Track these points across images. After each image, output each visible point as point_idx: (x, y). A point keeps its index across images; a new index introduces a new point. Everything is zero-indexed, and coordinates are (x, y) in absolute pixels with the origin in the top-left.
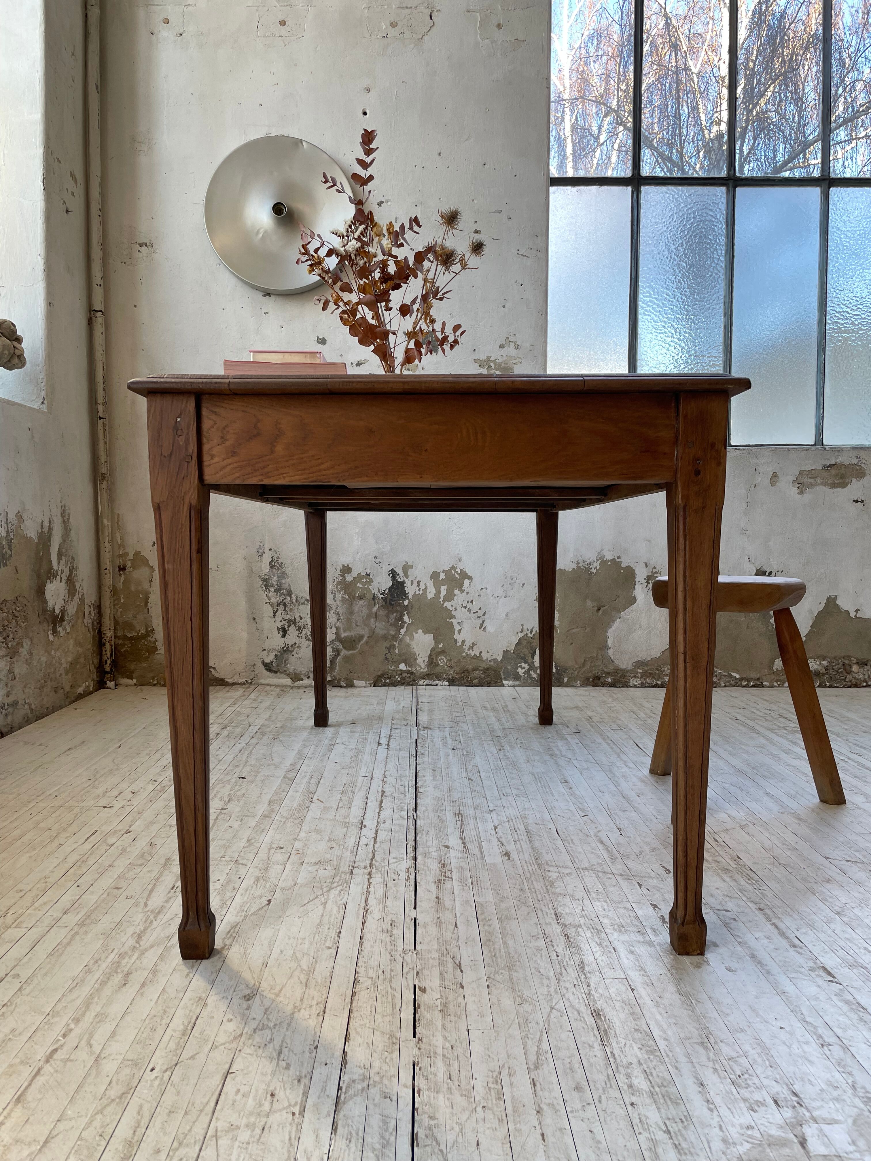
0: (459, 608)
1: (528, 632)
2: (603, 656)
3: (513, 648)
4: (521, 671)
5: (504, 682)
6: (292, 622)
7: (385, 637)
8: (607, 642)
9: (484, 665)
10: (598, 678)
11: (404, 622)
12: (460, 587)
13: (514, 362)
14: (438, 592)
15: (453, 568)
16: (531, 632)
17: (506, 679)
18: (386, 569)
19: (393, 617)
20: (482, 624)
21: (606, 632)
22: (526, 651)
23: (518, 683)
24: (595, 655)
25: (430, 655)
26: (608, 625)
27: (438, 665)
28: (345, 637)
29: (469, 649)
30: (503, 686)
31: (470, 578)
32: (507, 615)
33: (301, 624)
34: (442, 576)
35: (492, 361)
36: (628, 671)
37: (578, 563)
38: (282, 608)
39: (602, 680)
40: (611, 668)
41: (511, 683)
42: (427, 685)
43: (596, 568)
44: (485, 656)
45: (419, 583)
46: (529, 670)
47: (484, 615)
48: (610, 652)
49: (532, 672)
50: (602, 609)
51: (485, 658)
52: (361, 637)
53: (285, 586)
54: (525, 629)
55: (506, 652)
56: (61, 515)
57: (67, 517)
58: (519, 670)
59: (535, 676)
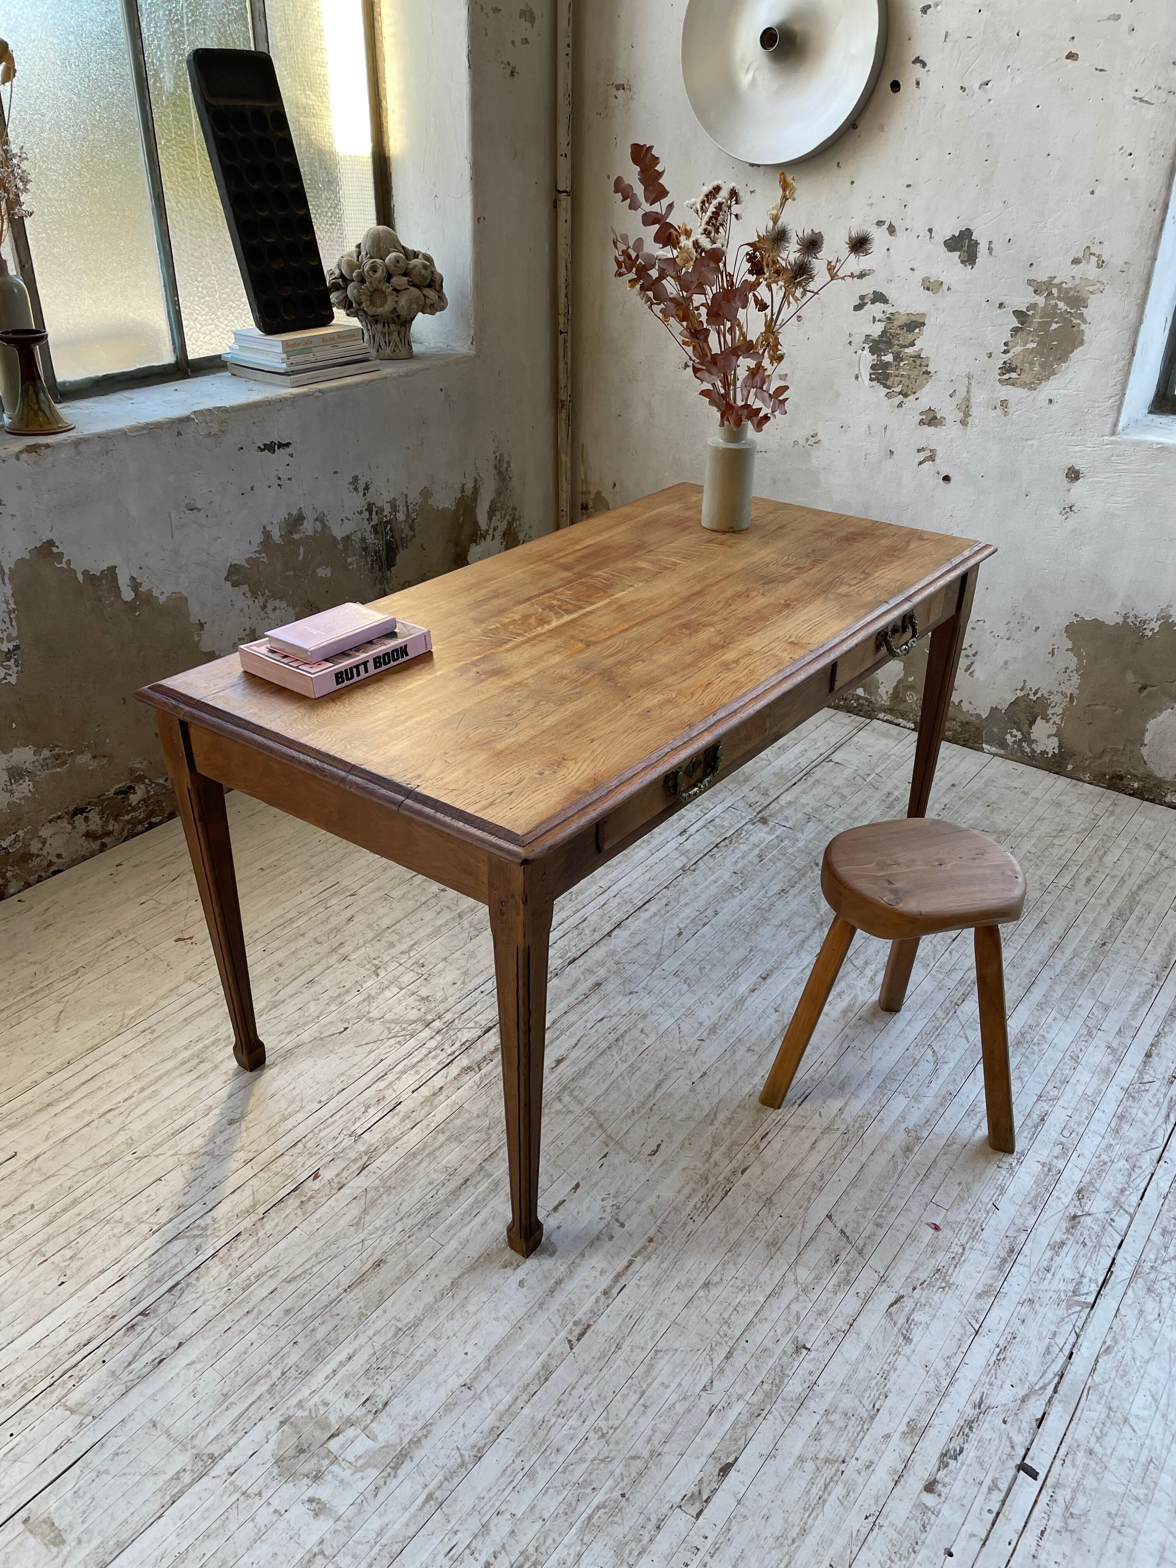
1: (1031, 693)
2: (1132, 752)
3: (1006, 707)
4: (1010, 739)
5: (984, 746)
8: (1143, 735)
9: (961, 718)
10: (1121, 778)
13: (1091, 289)
16: (1035, 694)
17: (987, 743)
20: (970, 666)
21: (1146, 721)
22: (1022, 716)
23: (1002, 752)
24: (1121, 748)
25: (896, 688)
26: (1151, 713)
27: (907, 700)
30: (982, 750)
32: (1006, 663)
35: (1056, 285)
36: (1166, 782)
37: (1126, 617)
39: (1125, 782)
40: (1140, 771)
41: (993, 750)
42: (889, 721)
43: (1153, 629)
44: (965, 707)
46: (1021, 741)
47: (974, 655)
48: (1145, 751)
49: (1024, 744)
50: (1148, 689)
51: (965, 710)
54: (1028, 686)
55: (994, 710)
56: (495, 467)
57: (505, 465)
58: (1008, 737)
59: (1028, 750)
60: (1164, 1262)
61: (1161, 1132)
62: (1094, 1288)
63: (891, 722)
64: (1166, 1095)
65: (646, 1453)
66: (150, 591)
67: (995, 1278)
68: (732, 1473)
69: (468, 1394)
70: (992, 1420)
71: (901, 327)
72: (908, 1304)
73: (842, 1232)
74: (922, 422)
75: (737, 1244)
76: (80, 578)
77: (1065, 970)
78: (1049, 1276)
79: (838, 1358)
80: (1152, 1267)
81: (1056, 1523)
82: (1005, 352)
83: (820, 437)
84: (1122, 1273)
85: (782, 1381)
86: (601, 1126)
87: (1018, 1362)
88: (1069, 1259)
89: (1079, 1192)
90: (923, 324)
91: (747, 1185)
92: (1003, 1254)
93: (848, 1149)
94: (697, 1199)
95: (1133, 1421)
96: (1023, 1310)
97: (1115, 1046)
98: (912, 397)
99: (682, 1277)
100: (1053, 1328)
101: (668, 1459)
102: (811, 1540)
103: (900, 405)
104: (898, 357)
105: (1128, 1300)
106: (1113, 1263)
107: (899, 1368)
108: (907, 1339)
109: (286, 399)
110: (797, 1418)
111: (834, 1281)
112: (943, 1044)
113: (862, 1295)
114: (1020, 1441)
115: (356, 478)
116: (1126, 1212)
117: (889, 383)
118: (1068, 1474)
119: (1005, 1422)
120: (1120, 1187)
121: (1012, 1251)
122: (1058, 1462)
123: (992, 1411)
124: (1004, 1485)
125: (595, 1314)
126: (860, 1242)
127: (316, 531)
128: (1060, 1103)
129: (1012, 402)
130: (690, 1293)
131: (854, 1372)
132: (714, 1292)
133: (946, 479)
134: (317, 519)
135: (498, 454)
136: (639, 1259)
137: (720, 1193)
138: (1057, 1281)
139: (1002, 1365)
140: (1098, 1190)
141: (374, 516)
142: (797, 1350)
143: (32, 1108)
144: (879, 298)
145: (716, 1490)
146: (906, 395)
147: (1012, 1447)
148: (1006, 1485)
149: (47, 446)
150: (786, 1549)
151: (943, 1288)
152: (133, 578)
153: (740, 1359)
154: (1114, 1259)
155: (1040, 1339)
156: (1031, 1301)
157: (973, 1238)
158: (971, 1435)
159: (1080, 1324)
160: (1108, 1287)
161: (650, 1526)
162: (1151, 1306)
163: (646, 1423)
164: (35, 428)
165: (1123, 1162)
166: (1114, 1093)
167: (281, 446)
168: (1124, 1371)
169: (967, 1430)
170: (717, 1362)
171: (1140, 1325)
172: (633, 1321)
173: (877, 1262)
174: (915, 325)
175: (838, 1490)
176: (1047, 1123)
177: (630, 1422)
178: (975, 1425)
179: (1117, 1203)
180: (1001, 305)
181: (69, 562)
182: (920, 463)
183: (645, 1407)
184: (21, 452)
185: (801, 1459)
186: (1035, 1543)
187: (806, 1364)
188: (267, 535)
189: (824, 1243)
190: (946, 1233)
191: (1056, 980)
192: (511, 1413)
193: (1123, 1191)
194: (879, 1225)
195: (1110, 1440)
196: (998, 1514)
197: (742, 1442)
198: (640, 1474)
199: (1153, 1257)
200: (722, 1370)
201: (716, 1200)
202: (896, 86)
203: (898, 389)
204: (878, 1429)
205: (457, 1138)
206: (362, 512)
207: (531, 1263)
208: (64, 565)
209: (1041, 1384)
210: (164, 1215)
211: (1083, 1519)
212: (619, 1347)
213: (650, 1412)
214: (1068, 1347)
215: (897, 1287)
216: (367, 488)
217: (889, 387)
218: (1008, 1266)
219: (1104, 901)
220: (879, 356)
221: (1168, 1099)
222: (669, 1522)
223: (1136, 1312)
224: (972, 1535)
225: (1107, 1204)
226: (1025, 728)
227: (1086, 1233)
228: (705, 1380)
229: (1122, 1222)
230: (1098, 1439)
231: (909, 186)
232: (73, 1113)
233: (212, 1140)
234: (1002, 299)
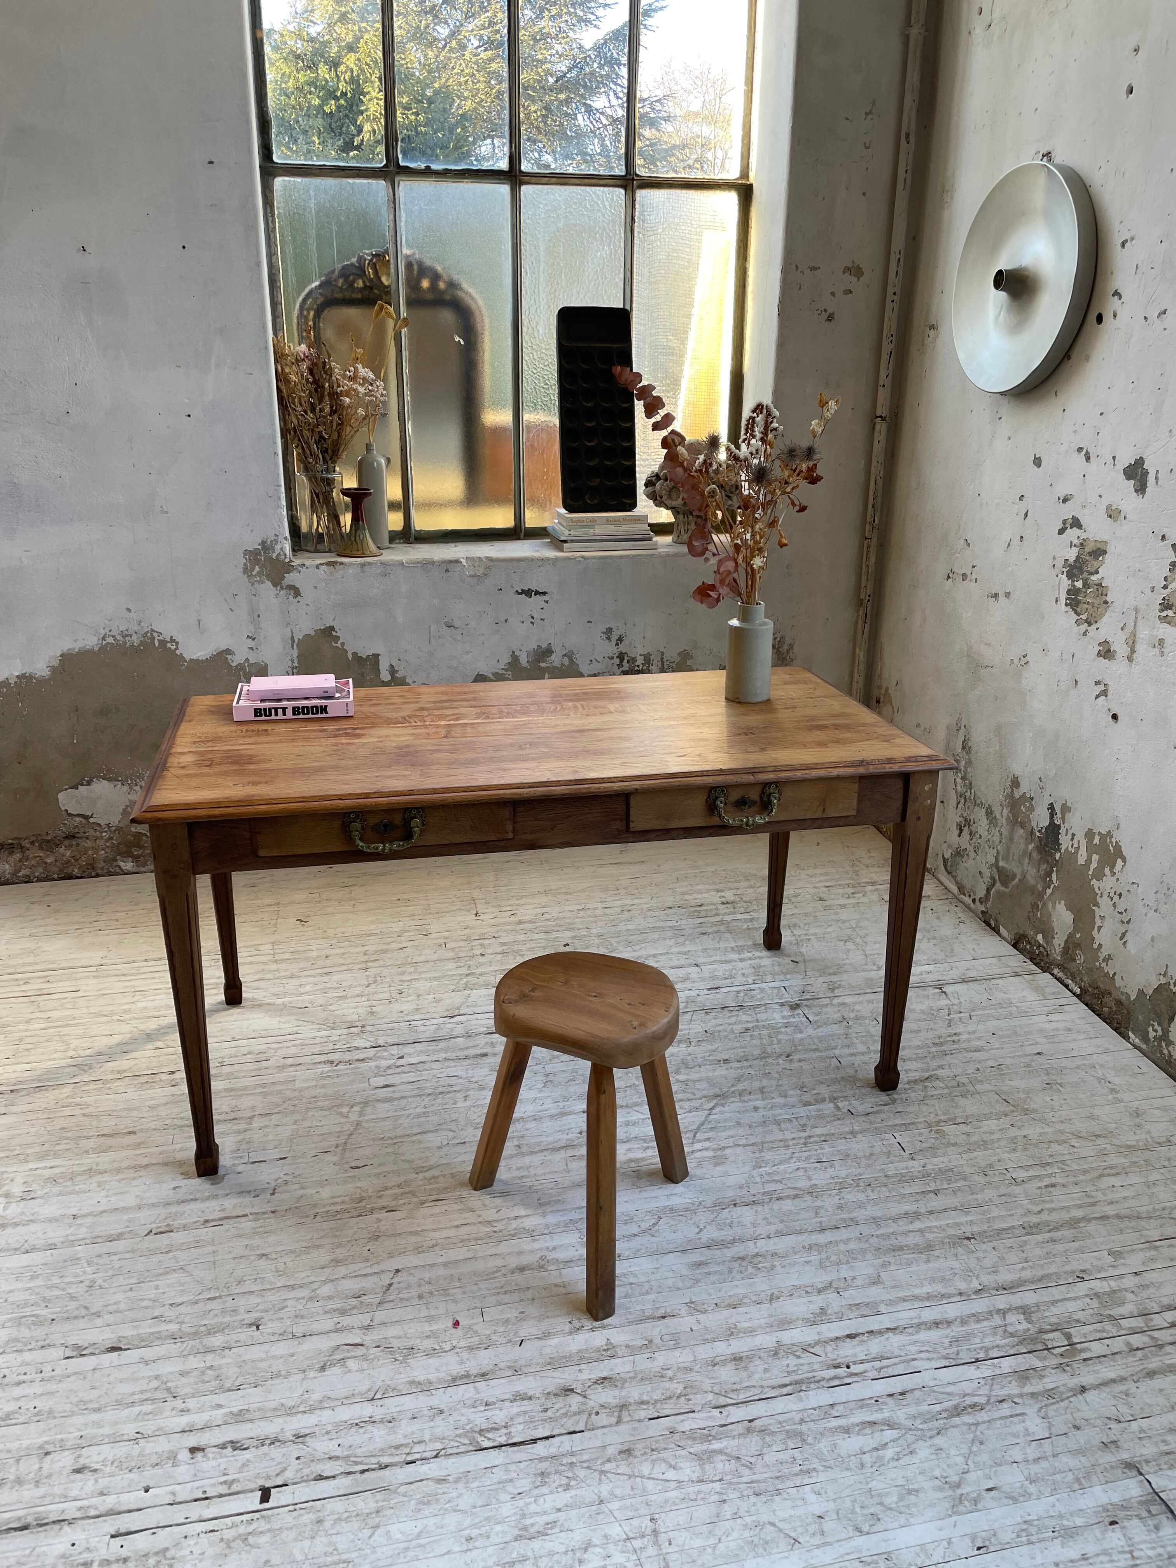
0: (1105, 896)
3: (1151, 992)
4: (1151, 1033)
5: (1130, 1035)
6: (968, 822)
7: (1032, 889)
9: (1115, 995)
11: (1051, 880)
12: (1112, 867)
14: (1089, 861)
15: (1109, 834)
17: (1133, 1032)
18: (1048, 801)
19: (1044, 866)
20: (1124, 935)
22: (1164, 1008)
23: (1144, 1047)
25: (1066, 942)
27: (1075, 960)
28: (1003, 868)
29: (1103, 960)
30: (1126, 1038)
31: (1124, 860)
32: (1152, 939)
33: (973, 829)
34: (1097, 840)
38: (963, 801)
41: (1137, 1042)
42: (1058, 979)
44: (1118, 982)
45: (1073, 835)
46: (1161, 1038)
47: (1128, 922)
49: (1163, 1044)
51: (1118, 985)
52: (1014, 876)
53: (969, 776)
54: (1169, 974)
55: (1141, 992)
56: (774, 647)
57: (786, 647)
58: (1150, 1029)
59: (1166, 1052)
60: (588, 1468)
61: (757, 1391)
62: (503, 1440)
63: (1062, 982)
64: (813, 1371)
65: (93, 1310)
66: (404, 678)
67: (440, 1381)
68: (115, 1354)
69: (70, 1220)
70: (295, 1450)
71: (1090, 554)
72: (360, 1351)
73: (391, 1285)
74: (1099, 654)
75: (318, 1247)
76: (350, 657)
77: (885, 1237)
78: (482, 1408)
79: (266, 1347)
80: (572, 1463)
81: (229, 1534)
82: (1165, 587)
83: (1028, 658)
84: (540, 1449)
85: (215, 1333)
86: (351, 1134)
87: (368, 1436)
88: (516, 1410)
89: (605, 1378)
90: (1105, 552)
91: (379, 1220)
92: (474, 1371)
93: (480, 1242)
94: (338, 1208)
95: (380, 1531)
96: (426, 1412)
97: (829, 1311)
98: (1094, 626)
99: (256, 1241)
100: (427, 1437)
101: (99, 1322)
102: (95, 1417)
103: (1085, 634)
104: (1086, 585)
105: (513, 1467)
106: (547, 1438)
107: (291, 1379)
108: (323, 1369)
109: (548, 559)
110: (191, 1357)
111: (338, 1306)
112: (672, 1222)
113: (339, 1326)
114: (289, 1475)
115: (609, 630)
116: (620, 1417)
117: (1079, 610)
118: (285, 1518)
119: (298, 1458)
120: (645, 1398)
121: (483, 1375)
122: (291, 1508)
123: (301, 1446)
124: (235, 1488)
125: (185, 1227)
126: (392, 1298)
127: (562, 664)
128: (701, 1317)
129: (1168, 641)
130: (247, 1253)
131: (262, 1360)
132: (263, 1262)
133: (1115, 717)
134: (565, 655)
135: (778, 636)
136: (251, 1217)
137: (356, 1213)
138: (482, 1414)
139: (353, 1430)
140: (622, 1388)
141: (625, 663)
142: (250, 1325)
143: (116, 972)
144: (1076, 523)
145: (94, 1354)
146: (1090, 624)
147: (277, 1475)
148: (239, 1489)
149: (341, 563)
150: (75, 1409)
151: (396, 1360)
152: (392, 666)
153: (214, 1305)
154: (553, 1437)
155: (405, 1436)
156: (441, 1412)
157: (470, 1348)
158: (266, 1447)
159: (450, 1451)
160: (516, 1448)
161: (40, 1344)
162: (524, 1484)
163: (119, 1296)
164: (347, 552)
165: (681, 1386)
166: (768, 1340)
167: (537, 593)
168: (429, 1501)
169: (268, 1442)
170: (201, 1297)
171: (496, 1486)
172: (198, 1244)
173: (380, 1316)
174: (1099, 552)
175: (148, 1407)
176: (663, 1321)
177: (111, 1291)
178: (277, 1444)
179: (623, 1407)
180: (1163, 537)
181: (343, 644)
182: (1097, 697)
183: (131, 1289)
184: (322, 564)
185: (157, 1377)
186: (199, 1531)
187: (244, 1335)
188: (515, 658)
189: (367, 1283)
190: (459, 1332)
191: (860, 1238)
192: (72, 1243)
193: (642, 1403)
194: (420, 1297)
195: (345, 1527)
196: (207, 1498)
197: (143, 1344)
198: (76, 1317)
199: (585, 1457)
200: (196, 1303)
201: (348, 1215)
202: (1100, 319)
203: (1084, 617)
204: (221, 1398)
205: (265, 1094)
206: (612, 658)
207: (199, 1180)
208: (339, 645)
209: (359, 1460)
210: (88, 1052)
211: (248, 1548)
212: (167, 1252)
213: (129, 1294)
214: (418, 1456)
215: (368, 1338)
216: (620, 639)
217: (1078, 614)
218: (465, 1381)
219: (1036, 1209)
220: (1073, 581)
221: (810, 1375)
222: (52, 1350)
223: (505, 1477)
224: (174, 1494)
225: (614, 1402)
226: (1165, 1024)
227: (556, 1407)
228: (180, 1300)
229: (603, 1419)
230: (340, 1520)
231: (1102, 414)
232: (129, 983)
233: (158, 1030)
234: (1165, 531)
